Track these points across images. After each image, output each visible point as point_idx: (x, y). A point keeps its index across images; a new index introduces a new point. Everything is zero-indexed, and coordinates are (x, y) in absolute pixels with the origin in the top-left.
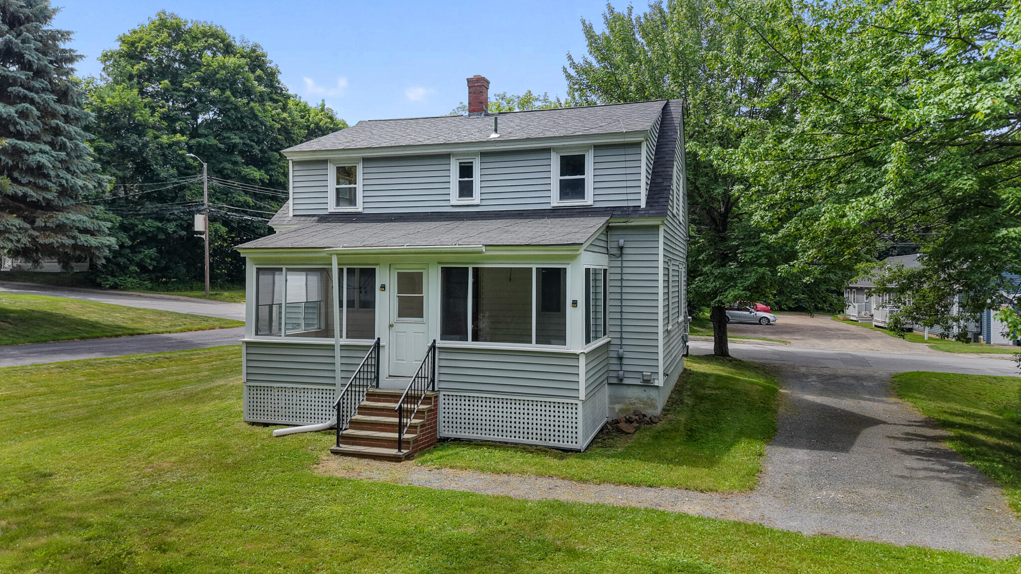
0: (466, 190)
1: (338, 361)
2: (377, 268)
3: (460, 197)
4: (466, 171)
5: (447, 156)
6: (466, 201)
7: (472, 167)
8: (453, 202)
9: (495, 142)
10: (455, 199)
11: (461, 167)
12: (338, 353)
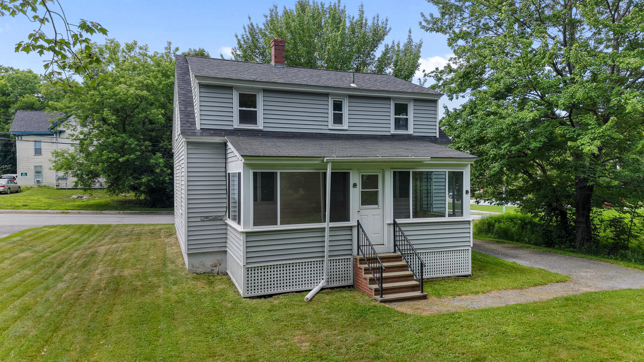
0: (338, 119)
1: (327, 239)
2: (351, 172)
3: (334, 123)
4: (338, 106)
5: (327, 95)
6: (338, 127)
7: (341, 104)
8: (330, 127)
9: (354, 89)
10: (331, 125)
11: (334, 103)
12: (327, 233)
